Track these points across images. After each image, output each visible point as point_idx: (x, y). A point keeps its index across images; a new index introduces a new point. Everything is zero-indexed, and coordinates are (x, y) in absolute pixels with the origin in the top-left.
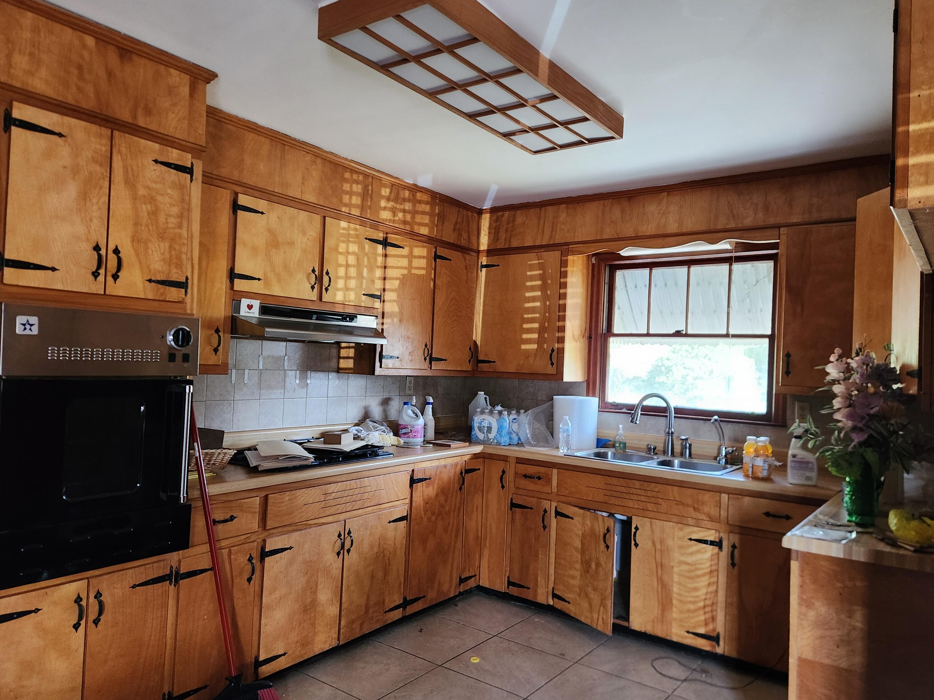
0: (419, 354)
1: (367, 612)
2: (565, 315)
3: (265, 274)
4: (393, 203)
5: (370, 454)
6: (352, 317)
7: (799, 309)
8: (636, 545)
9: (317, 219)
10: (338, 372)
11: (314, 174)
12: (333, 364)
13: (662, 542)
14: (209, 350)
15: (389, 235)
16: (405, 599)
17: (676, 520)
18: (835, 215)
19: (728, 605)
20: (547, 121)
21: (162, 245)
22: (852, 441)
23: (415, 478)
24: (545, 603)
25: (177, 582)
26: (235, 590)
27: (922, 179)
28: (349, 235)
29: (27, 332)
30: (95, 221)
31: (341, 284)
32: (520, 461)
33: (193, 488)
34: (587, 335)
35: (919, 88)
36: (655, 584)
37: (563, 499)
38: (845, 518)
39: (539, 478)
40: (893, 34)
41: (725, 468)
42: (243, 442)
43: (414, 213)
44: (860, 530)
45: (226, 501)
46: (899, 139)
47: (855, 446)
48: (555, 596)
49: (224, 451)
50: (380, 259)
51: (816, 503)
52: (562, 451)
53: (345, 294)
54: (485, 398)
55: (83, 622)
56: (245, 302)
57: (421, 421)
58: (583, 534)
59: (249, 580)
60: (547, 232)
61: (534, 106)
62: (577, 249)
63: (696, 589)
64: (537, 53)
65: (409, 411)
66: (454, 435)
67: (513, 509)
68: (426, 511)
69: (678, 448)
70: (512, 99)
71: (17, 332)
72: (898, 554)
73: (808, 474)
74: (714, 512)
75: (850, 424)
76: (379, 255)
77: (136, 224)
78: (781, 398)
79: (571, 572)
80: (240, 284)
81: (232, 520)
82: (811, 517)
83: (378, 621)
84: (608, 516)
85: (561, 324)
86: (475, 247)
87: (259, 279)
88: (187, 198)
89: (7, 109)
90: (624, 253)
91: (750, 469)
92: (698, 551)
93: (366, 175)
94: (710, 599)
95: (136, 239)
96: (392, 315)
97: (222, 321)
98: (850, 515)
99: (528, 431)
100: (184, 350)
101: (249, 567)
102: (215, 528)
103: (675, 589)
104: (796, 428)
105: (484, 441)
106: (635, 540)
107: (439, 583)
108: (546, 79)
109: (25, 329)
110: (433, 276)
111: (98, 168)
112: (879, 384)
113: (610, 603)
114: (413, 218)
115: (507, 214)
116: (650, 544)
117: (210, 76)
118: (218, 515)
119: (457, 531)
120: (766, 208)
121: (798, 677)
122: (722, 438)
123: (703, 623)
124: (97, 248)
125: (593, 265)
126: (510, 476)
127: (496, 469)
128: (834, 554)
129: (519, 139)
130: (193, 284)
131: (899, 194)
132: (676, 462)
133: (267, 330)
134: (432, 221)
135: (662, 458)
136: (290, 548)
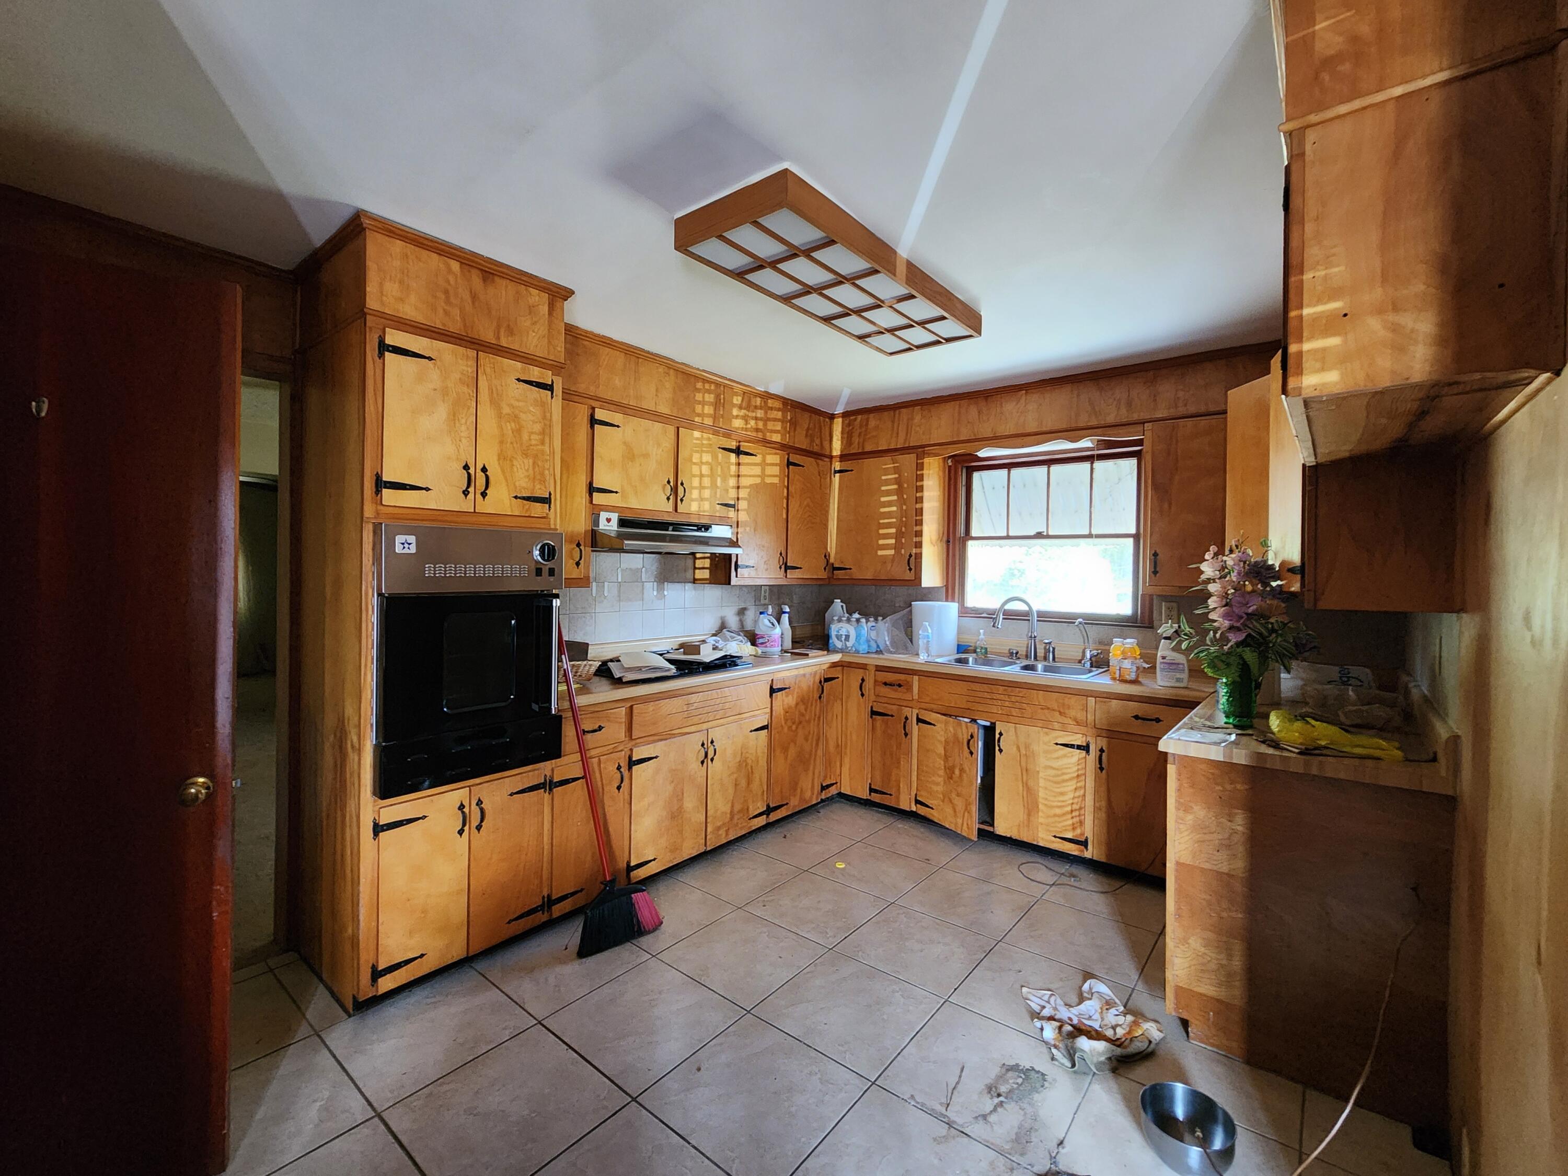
0: (775, 562)
1: (732, 818)
2: (922, 520)
3: (622, 486)
4: (745, 411)
5: (730, 664)
6: (707, 528)
7: (1166, 506)
8: (1001, 751)
9: (671, 430)
10: (694, 583)
11: (667, 385)
12: (689, 575)
13: (1027, 747)
14: (572, 563)
15: (742, 444)
16: (768, 806)
17: (1041, 725)
18: (1203, 409)
19: (1096, 809)
20: (905, 321)
21: (526, 461)
22: (1229, 641)
23: (774, 687)
24: (908, 809)
25: (551, 790)
26: (606, 798)
27: (1318, 365)
28: (703, 444)
29: (406, 551)
30: (464, 440)
31: (695, 494)
32: (879, 669)
33: (563, 699)
34: (945, 539)
35: (1313, 268)
36: (1021, 788)
37: (923, 706)
38: (1221, 719)
39: (900, 686)
40: (1282, 213)
41: (1090, 671)
42: (605, 654)
43: (766, 420)
44: (1239, 732)
45: (594, 712)
46: (1292, 324)
47: (1232, 646)
48: (917, 802)
49: (590, 663)
50: (733, 468)
51: (1191, 705)
52: (923, 657)
53: (699, 504)
54: (842, 606)
55: (466, 828)
56: (603, 516)
57: (778, 631)
58: (945, 741)
59: (619, 788)
60: (902, 435)
61: (891, 307)
62: (934, 452)
63: (1062, 794)
64: (895, 252)
65: (765, 621)
66: (811, 644)
67: (874, 716)
68: (786, 720)
69: (1041, 653)
70: (869, 301)
71: (397, 551)
72: (1281, 756)
73: (1178, 675)
74: (1080, 716)
75: (1227, 623)
76: (732, 464)
77: (501, 442)
78: (1147, 598)
79: (933, 778)
80: (598, 498)
81: (600, 730)
82: (1185, 719)
83: (741, 828)
84: (970, 722)
85: (918, 528)
86: (827, 453)
87: (616, 492)
88: (548, 415)
89: (380, 336)
90: (982, 454)
91: (1118, 672)
92: (1065, 756)
93: (718, 385)
94: (1077, 804)
95: (502, 457)
96: (746, 524)
97: (583, 536)
98: (1227, 717)
99: (887, 639)
100: (550, 564)
101: (619, 775)
102: (584, 737)
103: (1042, 794)
104: (1166, 628)
105: (841, 649)
106: (999, 746)
107: (802, 790)
108: (904, 279)
109: (404, 548)
110: (786, 484)
111: (465, 389)
112: (1258, 582)
113: (974, 808)
114: (765, 425)
115: (859, 417)
116: (1015, 749)
117: (567, 294)
118: (587, 726)
119: (818, 740)
120: (1129, 404)
121: (1176, 881)
122: (1086, 641)
123: (1071, 828)
124: (466, 467)
125: (950, 467)
126: (869, 685)
127: (854, 678)
128: (1213, 757)
129: (875, 340)
130: (555, 500)
131: (1292, 383)
132: (1040, 666)
133: (626, 542)
134: (784, 428)
135: (1025, 663)
136: (656, 757)
